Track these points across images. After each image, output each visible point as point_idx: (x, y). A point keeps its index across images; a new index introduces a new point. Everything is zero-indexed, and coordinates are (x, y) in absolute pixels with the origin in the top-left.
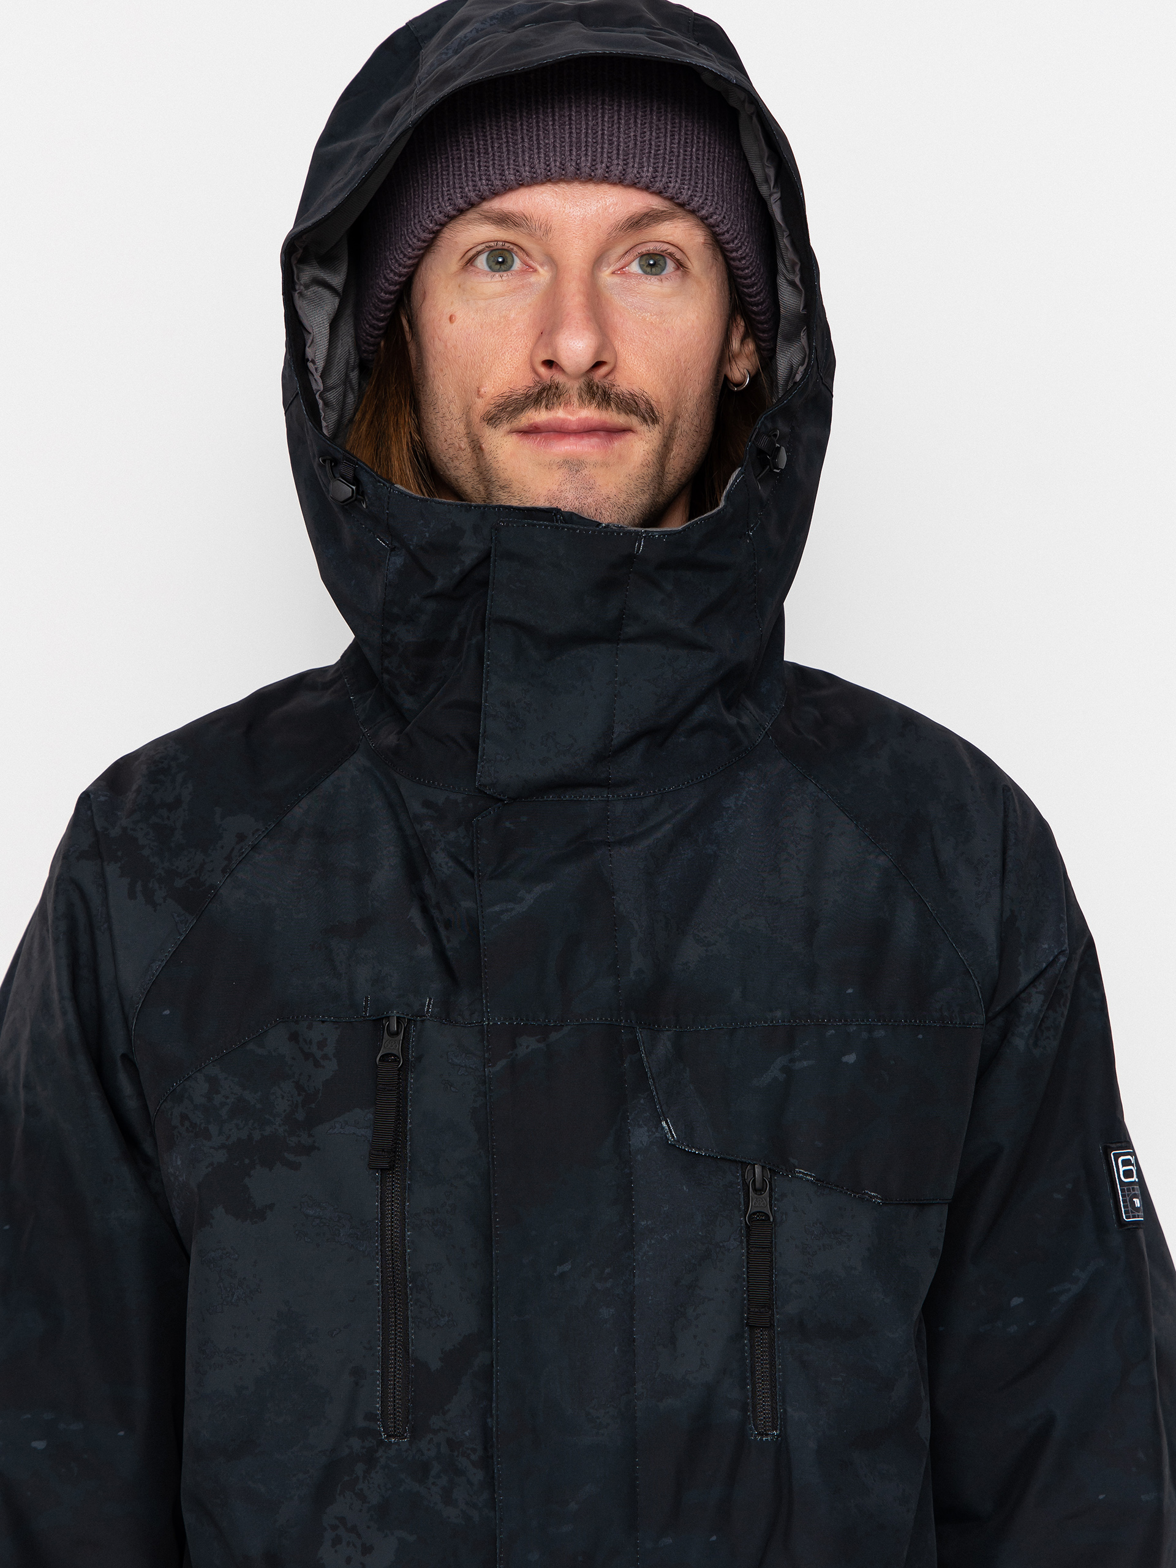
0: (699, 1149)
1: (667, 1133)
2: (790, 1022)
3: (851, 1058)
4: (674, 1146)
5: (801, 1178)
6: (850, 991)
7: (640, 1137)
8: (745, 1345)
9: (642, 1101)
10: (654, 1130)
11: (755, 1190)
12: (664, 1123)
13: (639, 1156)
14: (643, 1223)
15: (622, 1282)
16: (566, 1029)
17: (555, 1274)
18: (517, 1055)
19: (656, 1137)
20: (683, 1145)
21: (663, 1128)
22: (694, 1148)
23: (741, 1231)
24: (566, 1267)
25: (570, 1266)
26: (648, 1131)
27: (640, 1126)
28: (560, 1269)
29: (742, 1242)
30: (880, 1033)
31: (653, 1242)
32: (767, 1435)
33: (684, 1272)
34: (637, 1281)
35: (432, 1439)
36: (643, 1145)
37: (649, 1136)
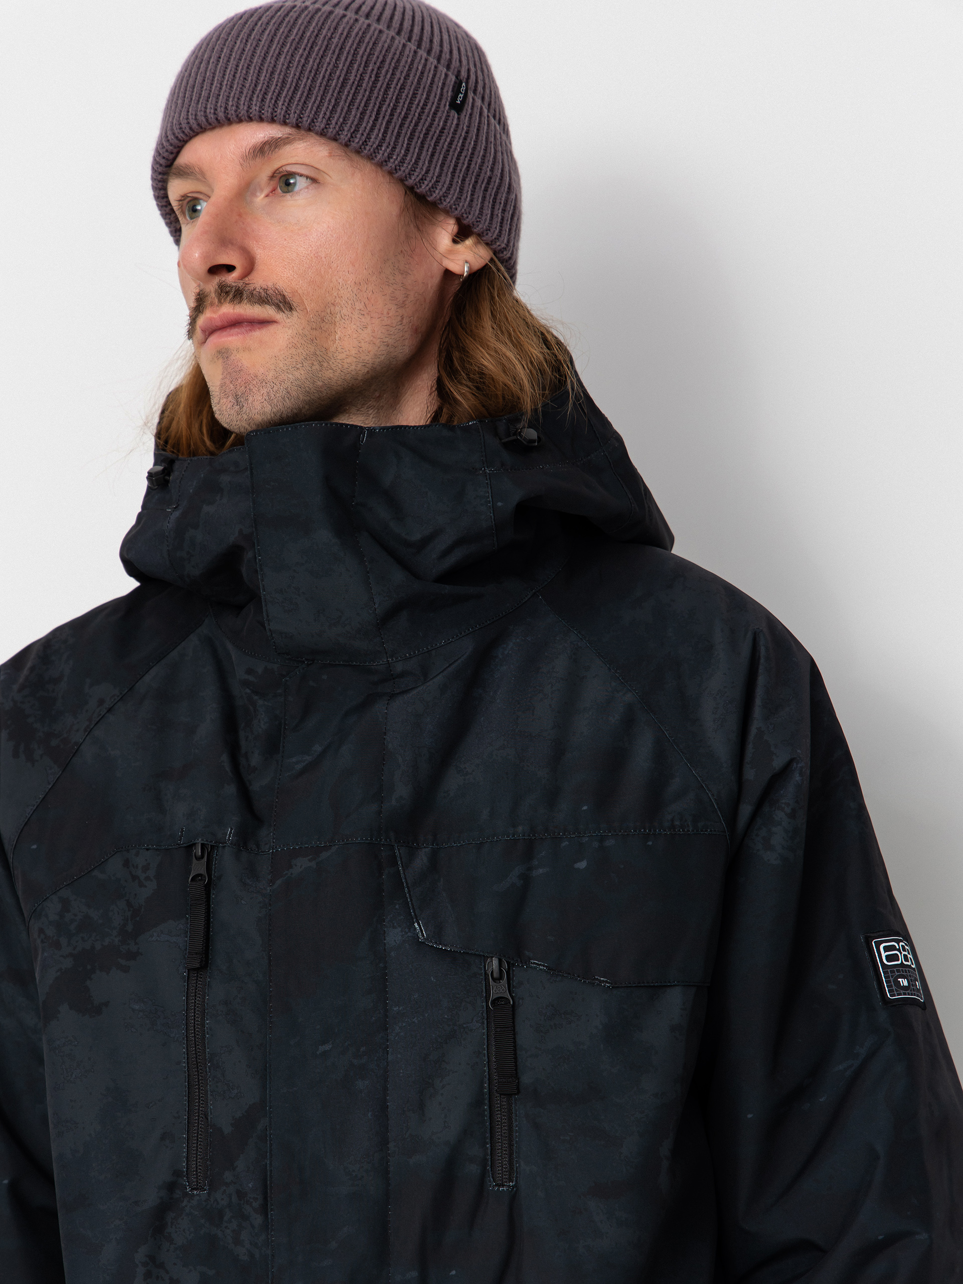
0: (445, 946)
1: (418, 933)
2: (529, 836)
3: (582, 865)
4: (423, 943)
5: (535, 968)
6: (585, 808)
7: (394, 936)
8: (485, 1110)
9: (397, 907)
10: (407, 930)
11: (494, 980)
12: (416, 925)
13: (392, 953)
14: (395, 1009)
15: (376, 1058)
16: (334, 849)
17: (318, 1053)
18: (292, 874)
19: (408, 936)
20: (431, 942)
21: (415, 929)
22: (441, 944)
23: (482, 1013)
24: (327, 1047)
25: (331, 1046)
26: (402, 931)
27: (394, 927)
28: (322, 1049)
29: (483, 1023)
30: (610, 843)
31: (404, 1024)
32: (503, 1186)
33: (431, 1049)
34: (390, 1058)
35: (225, 1190)
36: (396, 943)
37: (402, 936)
